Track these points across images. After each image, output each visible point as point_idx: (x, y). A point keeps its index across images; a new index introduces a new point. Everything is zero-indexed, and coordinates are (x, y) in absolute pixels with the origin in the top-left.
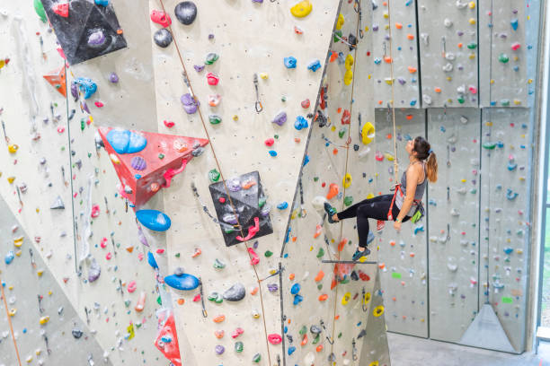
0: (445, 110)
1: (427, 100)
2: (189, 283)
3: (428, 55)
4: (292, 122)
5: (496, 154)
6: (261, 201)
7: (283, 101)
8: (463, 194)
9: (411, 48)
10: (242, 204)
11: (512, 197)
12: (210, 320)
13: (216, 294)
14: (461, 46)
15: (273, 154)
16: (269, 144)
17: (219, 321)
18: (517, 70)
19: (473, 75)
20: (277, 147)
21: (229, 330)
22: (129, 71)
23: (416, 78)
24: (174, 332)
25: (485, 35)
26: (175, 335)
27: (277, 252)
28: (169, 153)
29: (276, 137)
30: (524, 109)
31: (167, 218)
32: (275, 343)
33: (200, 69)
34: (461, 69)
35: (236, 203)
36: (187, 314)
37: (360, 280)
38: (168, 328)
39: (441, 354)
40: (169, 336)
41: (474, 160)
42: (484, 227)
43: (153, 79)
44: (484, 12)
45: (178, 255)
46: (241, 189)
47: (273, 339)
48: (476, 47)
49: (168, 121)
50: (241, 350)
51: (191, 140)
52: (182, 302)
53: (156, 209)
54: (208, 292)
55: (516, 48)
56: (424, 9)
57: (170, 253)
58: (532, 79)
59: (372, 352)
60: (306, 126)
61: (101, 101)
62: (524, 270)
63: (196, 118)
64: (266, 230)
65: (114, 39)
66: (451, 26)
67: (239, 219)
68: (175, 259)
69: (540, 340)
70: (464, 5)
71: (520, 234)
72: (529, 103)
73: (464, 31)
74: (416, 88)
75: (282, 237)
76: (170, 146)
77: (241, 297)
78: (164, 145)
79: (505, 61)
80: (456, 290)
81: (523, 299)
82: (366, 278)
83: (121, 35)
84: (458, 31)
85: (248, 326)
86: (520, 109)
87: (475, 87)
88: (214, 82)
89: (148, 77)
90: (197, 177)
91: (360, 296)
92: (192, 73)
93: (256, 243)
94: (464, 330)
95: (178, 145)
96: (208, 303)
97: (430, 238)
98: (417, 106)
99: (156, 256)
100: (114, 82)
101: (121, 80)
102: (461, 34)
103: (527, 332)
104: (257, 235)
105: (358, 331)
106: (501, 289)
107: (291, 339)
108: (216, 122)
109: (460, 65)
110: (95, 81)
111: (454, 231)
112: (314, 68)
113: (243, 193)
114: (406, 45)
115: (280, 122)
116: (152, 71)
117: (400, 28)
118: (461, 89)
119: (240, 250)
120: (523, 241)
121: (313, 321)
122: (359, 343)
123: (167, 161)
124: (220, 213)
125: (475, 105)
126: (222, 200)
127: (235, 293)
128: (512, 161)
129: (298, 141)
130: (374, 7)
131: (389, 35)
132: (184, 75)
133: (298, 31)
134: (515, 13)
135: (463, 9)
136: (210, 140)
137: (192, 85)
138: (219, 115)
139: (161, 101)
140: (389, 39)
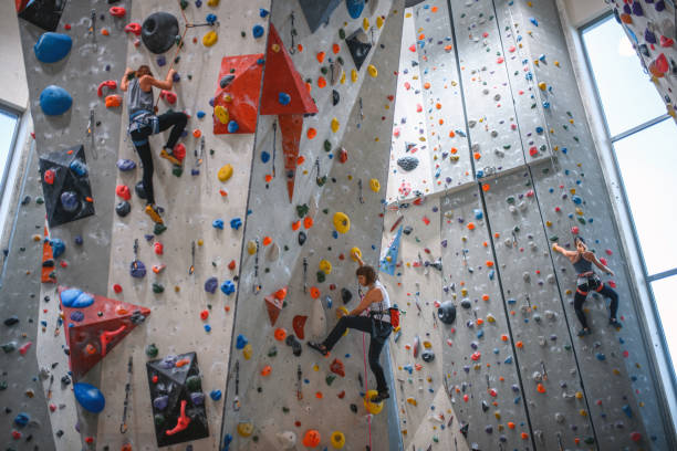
4: (221, 287)
7: (214, 265)
9: (527, 449)
10: (171, 381)
14: (578, 443)
15: (208, 329)
16: (204, 316)
20: (211, 320)
22: (93, 236)
25: (600, 427)
29: (210, 307)
31: (100, 394)
33: (149, 238)
35: (167, 381)
43: (110, 245)
44: (594, 403)
45: (106, 449)
46: (174, 366)
48: (594, 442)
49: (118, 285)
51: (133, 306)
55: (636, 438)
56: (533, 405)
57: (99, 445)
60: (233, 290)
61: (67, 262)
63: (141, 286)
64: (201, 431)
65: (84, 205)
66: (562, 421)
67: (168, 402)
70: (571, 396)
73: (577, 425)
76: (112, 309)
78: (107, 306)
83: (91, 203)
84: (571, 426)
88: (161, 252)
89: (107, 242)
90: (136, 350)
92: (143, 243)
93: (190, 447)
100: (79, 243)
101: (85, 244)
102: (575, 429)
108: (159, 290)
110: (65, 243)
113: (174, 371)
114: (521, 446)
116: (110, 236)
117: (513, 428)
123: (106, 317)
124: (154, 395)
126: (156, 378)
129: (227, 310)
130: (485, 409)
131: (503, 436)
132: (136, 241)
133: (223, 194)
134: (625, 398)
135: (571, 401)
136: (152, 309)
137: (141, 252)
138: (162, 284)
139: (114, 266)
140: (503, 440)
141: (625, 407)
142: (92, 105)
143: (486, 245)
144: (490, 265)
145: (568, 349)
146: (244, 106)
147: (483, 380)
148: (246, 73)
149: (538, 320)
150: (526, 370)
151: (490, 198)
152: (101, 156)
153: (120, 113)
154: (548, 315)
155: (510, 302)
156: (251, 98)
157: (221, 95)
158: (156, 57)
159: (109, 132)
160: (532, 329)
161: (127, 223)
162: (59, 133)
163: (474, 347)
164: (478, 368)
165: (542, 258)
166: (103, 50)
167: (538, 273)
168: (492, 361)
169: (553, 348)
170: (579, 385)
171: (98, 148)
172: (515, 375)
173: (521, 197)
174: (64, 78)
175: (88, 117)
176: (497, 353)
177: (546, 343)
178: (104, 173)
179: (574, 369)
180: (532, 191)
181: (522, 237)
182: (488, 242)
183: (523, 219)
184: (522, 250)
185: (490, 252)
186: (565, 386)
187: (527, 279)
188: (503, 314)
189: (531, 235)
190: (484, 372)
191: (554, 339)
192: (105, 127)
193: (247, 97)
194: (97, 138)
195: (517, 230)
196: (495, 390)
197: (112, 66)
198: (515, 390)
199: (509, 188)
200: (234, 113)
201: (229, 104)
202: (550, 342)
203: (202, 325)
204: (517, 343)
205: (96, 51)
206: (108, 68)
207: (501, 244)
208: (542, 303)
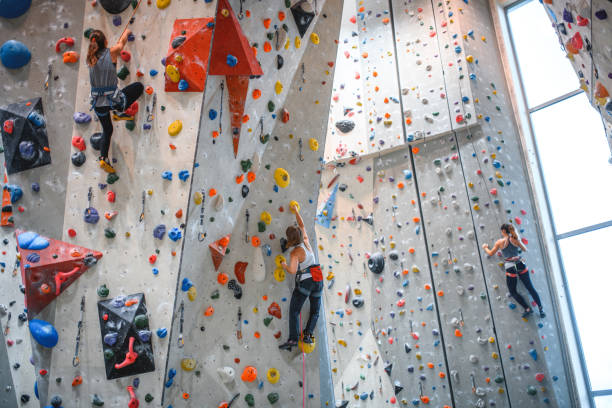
3: (460, 393)
4: (168, 233)
7: (163, 213)
9: (444, 387)
10: (120, 319)
14: (489, 381)
15: (156, 273)
16: (153, 260)
18: (547, 401)
20: (158, 264)
22: (49, 183)
25: (509, 369)
27: (157, 397)
28: (64, 256)
33: (102, 187)
34: (493, 405)
35: (116, 319)
43: (65, 192)
44: (504, 346)
45: (59, 381)
46: (123, 305)
51: (87, 249)
55: (541, 379)
56: (450, 348)
57: (52, 377)
60: (180, 237)
61: (24, 207)
65: (41, 154)
66: (476, 362)
67: (117, 339)
68: (55, 384)
70: (484, 340)
73: (488, 366)
76: (66, 252)
78: (62, 250)
79: (533, 393)
83: (48, 152)
84: (483, 367)
88: (113, 199)
89: (63, 189)
90: (86, 290)
93: (137, 381)
100: (36, 190)
101: (42, 190)
102: (487, 369)
108: (110, 235)
109: (491, 401)
110: (23, 189)
113: (123, 310)
114: (439, 384)
116: (65, 183)
117: (432, 367)
119: (121, 387)
123: (59, 260)
124: (104, 332)
126: (106, 317)
129: (174, 255)
130: (408, 350)
131: (423, 375)
132: (90, 189)
133: (173, 147)
134: (532, 343)
135: (484, 345)
136: (104, 253)
137: (95, 199)
138: (113, 229)
139: (69, 212)
140: (423, 379)
141: (532, 350)
142: (51, 60)
143: (413, 203)
144: (416, 221)
145: (483, 298)
146: (194, 66)
147: (407, 325)
148: (197, 35)
149: (458, 272)
150: (445, 316)
151: (419, 160)
152: (58, 108)
153: (77, 69)
154: (467, 267)
155: (434, 255)
156: (201, 59)
157: (173, 55)
158: (112, 17)
159: (65, 86)
160: (452, 279)
161: (82, 173)
162: (18, 86)
163: (400, 295)
164: (402, 314)
165: (464, 216)
166: (61, 8)
167: (460, 229)
168: (416, 308)
169: (470, 297)
170: (492, 330)
171: (56, 101)
172: (436, 321)
173: (447, 160)
174: (24, 34)
175: (45, 71)
176: (420, 300)
177: (464, 293)
178: (61, 125)
179: (489, 316)
180: (457, 155)
181: (447, 196)
182: (416, 200)
183: (448, 180)
184: (446, 208)
185: (417, 209)
186: (479, 331)
187: (450, 235)
188: (427, 266)
189: (455, 194)
190: (408, 317)
191: (472, 289)
192: (62, 81)
193: (197, 58)
194: (55, 91)
195: (442, 190)
196: (417, 334)
197: (70, 24)
198: (435, 334)
199: (437, 151)
200: (184, 72)
201: (180, 64)
202: (467, 291)
203: (150, 268)
204: (438, 292)
205: (55, 9)
206: (66, 26)
207: (427, 202)
208: (462, 257)
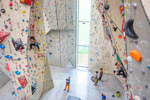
0: (62, 30)
1: (59, 28)
2: (10, 57)
3: (59, 21)
4: (25, 30)
5: (70, 37)
6: (21, 43)
7: (23, 27)
8: (65, 44)
10: (18, 44)
11: (73, 44)
12: (14, 63)
13: (15, 59)
14: (64, 20)
15: (23, 36)
16: (22, 34)
17: (16, 63)
18: (72, 24)
19: (66, 25)
20: (23, 34)
21: (18, 65)
23: (57, 25)
24: (8, 65)
25: (67, 18)
26: (8, 66)
27: (26, 52)
28: (3, 35)
29: (23, 33)
30: (74, 30)
31: (4, 46)
32: (27, 67)
33: (7, 21)
34: (64, 24)
35: (17, 44)
36: (10, 62)
37: (43, 57)
38: (7, 65)
39: (62, 69)
40: (7, 66)
41: (67, 38)
42: (69, 49)
44: (67, 15)
45: (7, 52)
46: (17, 41)
47: (26, 66)
48: (66, 20)
49: (2, 29)
50: (21, 68)
51: (7, 33)
52: (9, 60)
53: (2, 44)
54: (14, 58)
55: (72, 21)
56: (58, 14)
57: (6, 52)
58: (75, 25)
59: (47, 68)
60: (27, 31)
62: (75, 55)
63: (7, 29)
64: (23, 48)
66: (62, 17)
67: (18, 46)
68: (7, 53)
69: (77, 66)
71: (74, 50)
72: (75, 29)
73: (64, 18)
74: (57, 26)
75: (26, 49)
77: (20, 59)
79: (71, 23)
80: (65, 59)
81: (75, 60)
82: (44, 56)
85: (21, 64)
86: (73, 30)
87: (66, 26)
88: (10, 23)
90: (9, 39)
91: (44, 59)
92: (6, 22)
93: (22, 50)
94: (66, 65)
95: (4, 34)
96: (14, 61)
97: (61, 51)
98: (57, 29)
99: (3, 53)
103: (76, 65)
104: (21, 49)
105: (44, 65)
106: (71, 58)
107: (30, 66)
109: (64, 23)
111: (64, 49)
112: (27, 21)
114: (55, 19)
115: (23, 30)
117: (54, 16)
118: (64, 27)
119: (19, 51)
120: (75, 51)
121: (34, 63)
122: (44, 67)
123: (2, 36)
124: (14, 45)
125: (66, 29)
126: (14, 43)
127: (18, 59)
128: (72, 38)
129: (26, 33)
130: (50, 13)
132: (4, 21)
133: (24, 15)
135: (64, 14)
137: (6, 23)
138: (12, 29)
140: (52, 18)
141: (72, 16)
145: (65, 6)
147: (50, 8)
161: (1, 18)
163: (49, 2)
164: (49, 6)
168: (52, 5)
169: (63, 5)
170: (65, 12)
172: (56, 8)
177: (61, 4)
179: (65, 9)
186: (63, 12)
190: (50, 7)
191: (63, 3)
196: (51, 10)
198: (55, 11)
204: (57, 3)
